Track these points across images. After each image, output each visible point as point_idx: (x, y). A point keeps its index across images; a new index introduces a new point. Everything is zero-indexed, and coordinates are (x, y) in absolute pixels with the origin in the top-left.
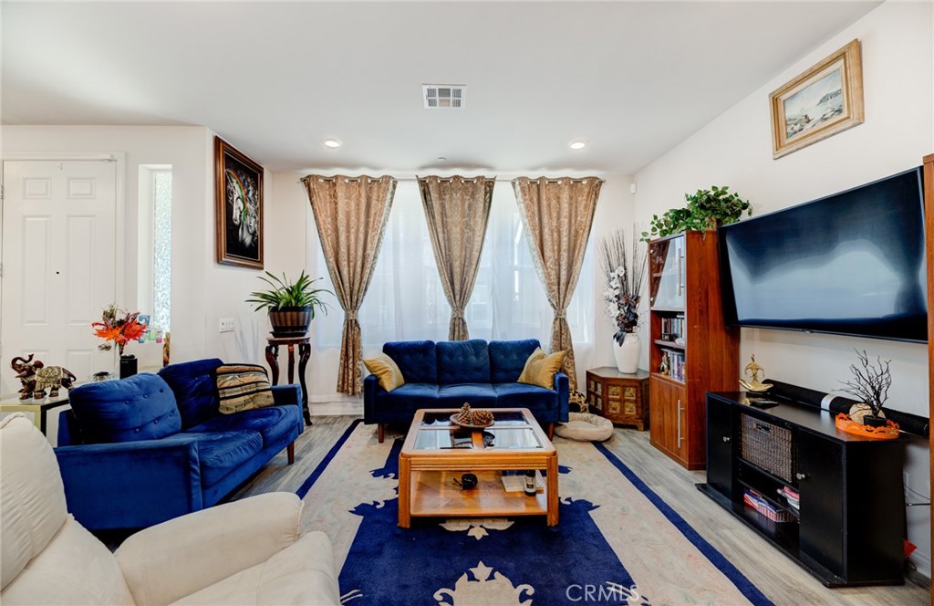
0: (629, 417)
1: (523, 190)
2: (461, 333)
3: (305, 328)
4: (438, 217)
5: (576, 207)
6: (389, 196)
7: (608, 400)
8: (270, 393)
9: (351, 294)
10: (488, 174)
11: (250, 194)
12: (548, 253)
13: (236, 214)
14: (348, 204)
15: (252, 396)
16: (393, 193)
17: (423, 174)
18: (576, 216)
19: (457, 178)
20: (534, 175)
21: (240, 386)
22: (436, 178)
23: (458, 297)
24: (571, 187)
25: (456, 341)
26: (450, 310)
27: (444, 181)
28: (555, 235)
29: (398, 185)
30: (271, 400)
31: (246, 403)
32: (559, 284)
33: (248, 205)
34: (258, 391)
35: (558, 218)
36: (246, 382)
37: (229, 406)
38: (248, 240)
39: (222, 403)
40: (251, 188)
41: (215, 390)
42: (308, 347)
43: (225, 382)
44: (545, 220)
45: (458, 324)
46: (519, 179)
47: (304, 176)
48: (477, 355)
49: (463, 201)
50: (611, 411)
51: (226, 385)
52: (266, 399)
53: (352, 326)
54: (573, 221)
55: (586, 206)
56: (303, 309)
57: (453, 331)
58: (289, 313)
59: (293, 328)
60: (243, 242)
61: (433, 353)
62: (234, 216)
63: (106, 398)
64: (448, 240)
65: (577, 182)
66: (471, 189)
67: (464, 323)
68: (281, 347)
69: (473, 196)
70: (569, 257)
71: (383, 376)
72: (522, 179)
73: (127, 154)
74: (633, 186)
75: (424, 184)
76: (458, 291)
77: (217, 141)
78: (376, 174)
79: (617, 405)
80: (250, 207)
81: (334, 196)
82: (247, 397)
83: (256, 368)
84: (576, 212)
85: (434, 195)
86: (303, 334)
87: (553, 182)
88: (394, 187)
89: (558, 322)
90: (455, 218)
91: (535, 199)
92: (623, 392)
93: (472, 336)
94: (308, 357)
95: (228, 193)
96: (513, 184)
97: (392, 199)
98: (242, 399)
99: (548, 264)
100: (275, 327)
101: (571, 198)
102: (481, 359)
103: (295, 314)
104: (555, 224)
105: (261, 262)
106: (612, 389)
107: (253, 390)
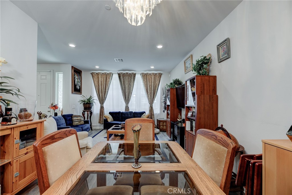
0: (164, 129)
1: (143, 76)
2: (128, 110)
3: (91, 108)
4: (122, 82)
5: (156, 80)
6: (111, 77)
7: (160, 125)
8: (83, 121)
9: (102, 101)
10: (134, 72)
11: (79, 78)
12: (149, 91)
13: (76, 82)
14: (101, 79)
16: (112, 77)
17: (119, 72)
18: (156, 82)
19: (127, 73)
20: (146, 72)
21: (77, 120)
22: (122, 73)
23: (127, 101)
24: (154, 75)
25: (126, 112)
26: (125, 104)
27: (124, 74)
28: (151, 86)
29: (113, 75)
30: (84, 123)
31: (78, 123)
32: (151, 98)
33: (78, 80)
34: (81, 121)
35: (151, 82)
37: (75, 123)
39: (73, 123)
40: (79, 76)
41: (72, 120)
42: (92, 112)
43: (74, 119)
44: (148, 83)
45: (127, 108)
46: (142, 73)
47: (91, 73)
48: (130, 115)
49: (128, 78)
50: (161, 128)
52: (82, 122)
53: (102, 108)
54: (155, 83)
55: (158, 80)
56: (91, 104)
57: (126, 109)
58: (87, 105)
59: (88, 108)
60: (77, 88)
61: (120, 114)
64: (125, 88)
65: (156, 74)
66: (130, 76)
67: (128, 108)
68: (86, 112)
69: (131, 77)
70: (153, 92)
71: (108, 119)
72: (143, 73)
74: (170, 75)
75: (119, 75)
77: (72, 67)
78: (108, 72)
79: (162, 126)
80: (79, 80)
81: (98, 77)
83: (80, 116)
84: (156, 81)
85: (122, 77)
86: (91, 109)
87: (150, 74)
88: (112, 75)
89: (150, 107)
90: (127, 83)
91: (146, 78)
92: (163, 124)
93: (130, 110)
94: (92, 115)
95: (74, 78)
96: (141, 74)
97: (112, 78)
99: (148, 94)
100: (84, 108)
101: (154, 78)
102: (131, 116)
103: (89, 105)
104: (150, 84)
105: (81, 93)
106: (161, 123)
107: (79, 121)
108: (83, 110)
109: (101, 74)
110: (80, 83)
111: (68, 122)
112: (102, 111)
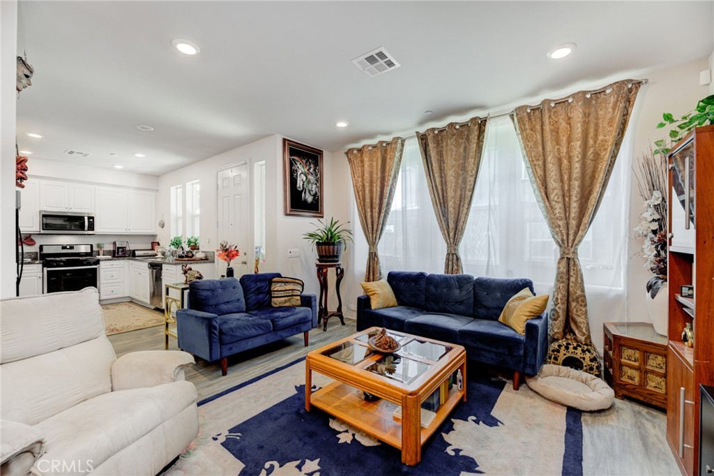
0: (652, 394)
1: (521, 121)
2: (455, 267)
3: (337, 257)
4: (435, 165)
5: (597, 125)
6: (397, 154)
7: (621, 365)
8: (299, 298)
9: (373, 230)
10: (481, 114)
11: (311, 170)
12: (553, 184)
13: (299, 184)
14: (371, 166)
15: (289, 298)
16: (402, 151)
17: (422, 130)
18: (596, 136)
19: (452, 125)
20: (535, 101)
21: (284, 291)
22: (433, 129)
23: (451, 235)
24: (587, 103)
25: (450, 275)
26: (445, 245)
27: (441, 131)
28: (565, 162)
29: (406, 143)
30: (299, 303)
31: (286, 302)
32: (567, 218)
33: (310, 177)
34: (292, 295)
35: (569, 141)
36: (287, 289)
37: (276, 302)
38: (310, 199)
39: (273, 299)
40: (312, 166)
41: (269, 292)
42: (342, 271)
43: (276, 287)
44: (549, 147)
45: (453, 259)
46: (516, 109)
47: (346, 151)
48: (460, 288)
49: (458, 145)
50: (625, 379)
51: (275, 289)
52: (296, 301)
53: (373, 257)
54: (591, 142)
55: (610, 123)
57: (447, 266)
59: (330, 257)
60: (306, 201)
61: (423, 284)
62: (298, 185)
63: (200, 288)
64: (444, 183)
65: (597, 94)
66: (466, 133)
67: (458, 259)
69: (468, 139)
70: (582, 187)
71: (372, 297)
72: (520, 109)
73: (250, 159)
75: (423, 139)
76: (453, 229)
78: (389, 138)
79: (635, 374)
80: (311, 178)
81: (362, 161)
82: (286, 298)
83: (297, 281)
84: (596, 130)
85: (431, 146)
86: (337, 261)
87: (562, 103)
88: (403, 145)
89: (564, 262)
90: (451, 163)
91: (538, 127)
92: (645, 361)
93: (464, 271)
94: (342, 278)
95: (293, 172)
96: (512, 117)
97: (401, 155)
98: (283, 299)
99: (552, 197)
100: (319, 256)
101: (587, 115)
102: (464, 293)
104: (564, 150)
105: (322, 212)
106: (627, 352)
107: (290, 294)
108: (318, 263)
109: (370, 148)
110: (316, 184)
111: (253, 297)
112: (373, 268)
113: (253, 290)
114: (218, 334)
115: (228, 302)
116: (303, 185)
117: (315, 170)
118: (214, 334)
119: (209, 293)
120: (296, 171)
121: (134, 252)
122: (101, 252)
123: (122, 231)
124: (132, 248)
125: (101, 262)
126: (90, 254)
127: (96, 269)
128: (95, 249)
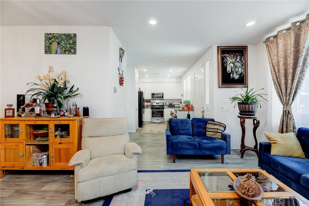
3: (254, 112)
8: (220, 134)
14: (285, 45)
15: (215, 133)
21: (213, 129)
30: (220, 137)
31: (213, 135)
36: (215, 128)
37: (209, 134)
38: (237, 77)
39: (207, 132)
41: (205, 128)
42: (258, 123)
43: (209, 126)
47: (265, 40)
51: (208, 127)
52: (219, 135)
60: (233, 79)
62: (228, 70)
77: (219, 47)
78: (303, 17)
82: (214, 133)
83: (221, 124)
98: (212, 133)
105: (247, 85)
107: (216, 131)
108: (239, 115)
109: (284, 32)
110: (242, 67)
111: (196, 130)
113: (196, 126)
114: (170, 143)
115: (183, 130)
116: (231, 69)
117: (240, 59)
118: (169, 143)
119: (175, 124)
120: (226, 62)
121: (174, 105)
122: (166, 105)
123: (171, 98)
124: (174, 104)
125: (165, 109)
126: (163, 106)
127: (163, 111)
128: (164, 104)
